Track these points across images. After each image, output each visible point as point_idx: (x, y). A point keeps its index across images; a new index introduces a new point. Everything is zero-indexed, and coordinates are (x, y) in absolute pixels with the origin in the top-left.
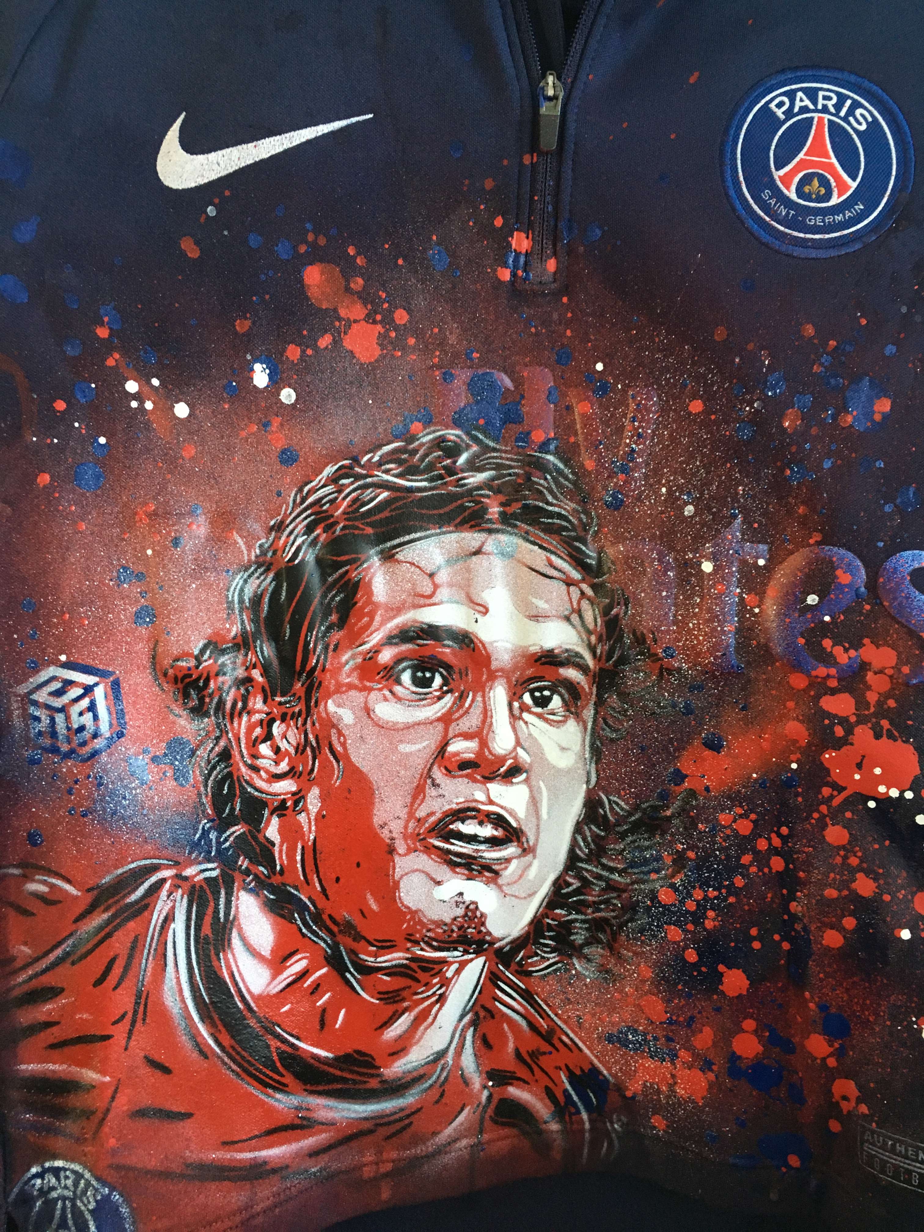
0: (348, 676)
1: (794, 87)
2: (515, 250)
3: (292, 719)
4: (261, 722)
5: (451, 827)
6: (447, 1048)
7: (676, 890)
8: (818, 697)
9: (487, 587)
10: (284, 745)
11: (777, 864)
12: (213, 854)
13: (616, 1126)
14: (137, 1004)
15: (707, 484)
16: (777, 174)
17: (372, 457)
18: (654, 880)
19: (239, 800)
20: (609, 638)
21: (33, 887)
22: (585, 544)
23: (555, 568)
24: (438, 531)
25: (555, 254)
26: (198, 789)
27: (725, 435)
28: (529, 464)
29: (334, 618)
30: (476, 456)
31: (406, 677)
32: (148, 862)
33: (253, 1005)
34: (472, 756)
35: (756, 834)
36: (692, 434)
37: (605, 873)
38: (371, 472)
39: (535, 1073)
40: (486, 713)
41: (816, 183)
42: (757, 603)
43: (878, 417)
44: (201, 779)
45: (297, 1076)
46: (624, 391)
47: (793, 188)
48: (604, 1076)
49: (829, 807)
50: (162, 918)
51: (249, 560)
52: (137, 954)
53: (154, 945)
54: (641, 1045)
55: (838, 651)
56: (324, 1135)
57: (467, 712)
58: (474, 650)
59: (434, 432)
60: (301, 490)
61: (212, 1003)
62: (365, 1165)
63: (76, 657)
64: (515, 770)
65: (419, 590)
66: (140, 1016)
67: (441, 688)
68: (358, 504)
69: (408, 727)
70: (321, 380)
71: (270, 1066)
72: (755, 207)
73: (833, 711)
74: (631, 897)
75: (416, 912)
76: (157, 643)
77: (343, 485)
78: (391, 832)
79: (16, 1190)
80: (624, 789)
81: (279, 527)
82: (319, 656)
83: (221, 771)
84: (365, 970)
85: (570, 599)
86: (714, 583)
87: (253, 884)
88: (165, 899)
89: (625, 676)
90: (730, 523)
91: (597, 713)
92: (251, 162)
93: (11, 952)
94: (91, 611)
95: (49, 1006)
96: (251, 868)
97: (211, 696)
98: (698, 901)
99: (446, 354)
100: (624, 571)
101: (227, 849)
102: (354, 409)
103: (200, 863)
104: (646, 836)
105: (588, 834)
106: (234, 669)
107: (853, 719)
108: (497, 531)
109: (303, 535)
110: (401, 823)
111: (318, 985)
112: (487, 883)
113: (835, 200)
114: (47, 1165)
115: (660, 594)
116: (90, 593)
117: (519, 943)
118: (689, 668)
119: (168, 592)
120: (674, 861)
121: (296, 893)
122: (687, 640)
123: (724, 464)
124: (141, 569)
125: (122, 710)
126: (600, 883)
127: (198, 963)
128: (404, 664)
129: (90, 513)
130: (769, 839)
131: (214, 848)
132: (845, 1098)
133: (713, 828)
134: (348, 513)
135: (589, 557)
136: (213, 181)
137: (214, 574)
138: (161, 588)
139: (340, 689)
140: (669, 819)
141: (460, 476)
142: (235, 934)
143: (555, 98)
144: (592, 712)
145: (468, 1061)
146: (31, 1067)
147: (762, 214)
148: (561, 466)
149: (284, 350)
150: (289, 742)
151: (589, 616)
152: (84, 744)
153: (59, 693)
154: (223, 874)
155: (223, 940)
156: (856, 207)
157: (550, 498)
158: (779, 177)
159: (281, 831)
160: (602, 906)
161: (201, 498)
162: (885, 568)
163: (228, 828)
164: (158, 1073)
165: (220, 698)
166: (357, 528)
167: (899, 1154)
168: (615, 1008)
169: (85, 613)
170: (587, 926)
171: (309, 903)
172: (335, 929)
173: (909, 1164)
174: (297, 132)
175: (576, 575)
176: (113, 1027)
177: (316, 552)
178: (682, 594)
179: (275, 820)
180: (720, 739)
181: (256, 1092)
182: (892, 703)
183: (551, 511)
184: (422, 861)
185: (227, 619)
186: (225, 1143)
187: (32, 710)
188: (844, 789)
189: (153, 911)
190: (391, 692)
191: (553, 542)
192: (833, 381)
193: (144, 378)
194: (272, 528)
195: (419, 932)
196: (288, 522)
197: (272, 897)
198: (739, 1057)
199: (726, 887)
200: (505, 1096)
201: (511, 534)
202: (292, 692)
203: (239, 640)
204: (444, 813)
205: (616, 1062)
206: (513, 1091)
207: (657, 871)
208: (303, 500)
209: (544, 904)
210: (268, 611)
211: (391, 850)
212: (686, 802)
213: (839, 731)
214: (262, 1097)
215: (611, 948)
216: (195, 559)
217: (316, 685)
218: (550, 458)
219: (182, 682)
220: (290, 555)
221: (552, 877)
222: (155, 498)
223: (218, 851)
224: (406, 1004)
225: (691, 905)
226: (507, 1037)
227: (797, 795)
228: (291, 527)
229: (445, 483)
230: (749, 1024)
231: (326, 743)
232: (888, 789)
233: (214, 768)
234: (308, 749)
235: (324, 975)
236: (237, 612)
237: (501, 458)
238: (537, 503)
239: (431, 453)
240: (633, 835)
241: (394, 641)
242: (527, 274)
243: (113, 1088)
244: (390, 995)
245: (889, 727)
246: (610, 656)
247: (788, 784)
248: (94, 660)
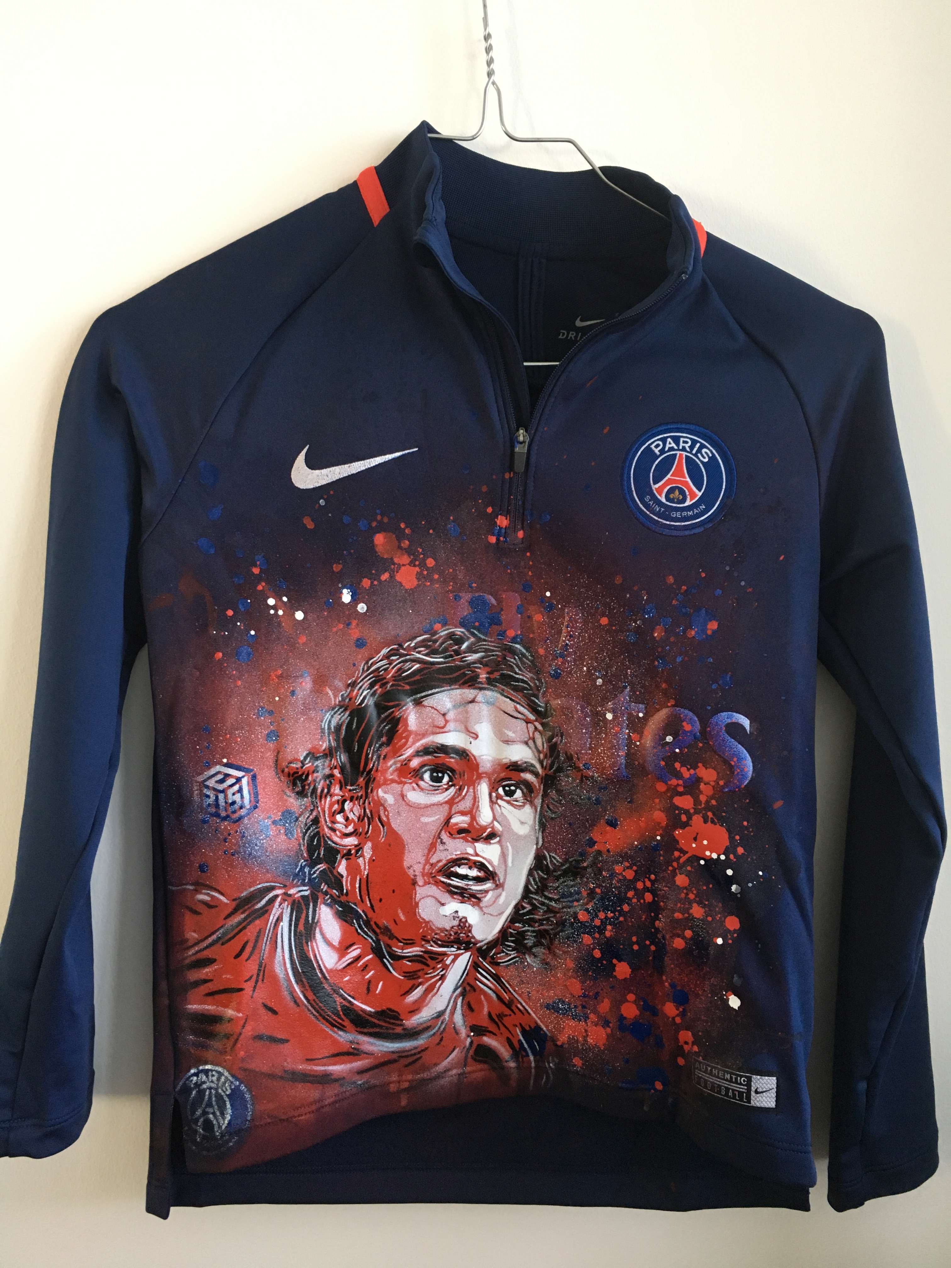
0: (392, 774)
1: (665, 435)
2: (499, 526)
3: (356, 800)
4: (338, 801)
5: (452, 869)
6: (446, 1009)
7: (589, 912)
8: (671, 798)
9: (478, 723)
10: (351, 816)
11: (648, 897)
12: (306, 881)
13: (551, 1065)
14: (259, 970)
15: (609, 667)
16: (655, 487)
17: (411, 644)
18: (575, 906)
19: (323, 849)
20: (551, 756)
21: (201, 897)
22: (538, 699)
23: (519, 713)
24: (449, 688)
25: (523, 528)
26: (299, 840)
27: (621, 639)
28: (505, 650)
29: (384, 739)
30: (472, 644)
31: (427, 776)
32: (268, 884)
33: (327, 975)
34: (466, 825)
35: (636, 880)
36: (601, 637)
37: (546, 901)
38: (409, 653)
39: (501, 1028)
40: (475, 799)
41: (677, 492)
42: (638, 739)
43: (709, 632)
44: (301, 835)
45: (352, 1021)
46: (562, 609)
47: (664, 495)
48: (544, 1031)
49: (678, 863)
50: (275, 918)
51: (335, 704)
52: (260, 941)
53: (270, 935)
54: (567, 1011)
55: (684, 770)
56: (367, 1061)
57: (463, 798)
58: (468, 760)
59: (448, 629)
60: (367, 663)
61: (303, 972)
62: (391, 1083)
63: (232, 761)
64: (492, 835)
65: (436, 723)
66: (261, 977)
67: (448, 783)
68: (401, 671)
69: (427, 807)
70: (382, 599)
71: (336, 1013)
72: (641, 506)
73: (681, 806)
74: (562, 917)
75: (428, 922)
76: (278, 753)
77: (392, 660)
78: (414, 871)
79: (181, 1083)
80: (559, 849)
81: (353, 685)
82: (374, 762)
83: (313, 830)
84: (396, 958)
85: (528, 731)
86: (613, 726)
87: (329, 901)
88: (278, 907)
89: (560, 779)
90: (623, 691)
91: (543, 801)
92: (347, 475)
93: (186, 937)
94: (242, 733)
95: (207, 970)
96: (328, 890)
97: (309, 785)
98: (601, 920)
99: (457, 584)
100: (561, 716)
101: (315, 878)
102: (401, 616)
103: (298, 886)
104: (571, 878)
105: (537, 876)
106: (323, 769)
107: (692, 811)
108: (484, 689)
109: (368, 689)
110: (421, 866)
111: (367, 966)
112: (473, 906)
113: (688, 503)
114: (201, 1068)
115: (582, 731)
116: (241, 722)
117: (492, 944)
118: (599, 776)
119: (287, 723)
120: (588, 894)
121: (355, 907)
122: (597, 759)
123: (619, 656)
124: (271, 708)
125: (257, 792)
126: (543, 907)
127: (296, 947)
128: (426, 768)
129: (244, 675)
130: (644, 882)
131: (307, 878)
132: (686, 1043)
133: (611, 875)
134: (395, 677)
135: (540, 706)
136: (324, 485)
137: (314, 712)
138: (283, 720)
139: (386, 782)
140: (585, 868)
141: (463, 655)
142: (317, 931)
143: (524, 442)
144: (541, 800)
145: (458, 1018)
146: (195, 1006)
147: (645, 510)
148: (524, 651)
149: (361, 581)
150: (354, 814)
151: (539, 742)
152: (234, 812)
153: (222, 781)
154: (312, 893)
155: (310, 934)
156: (701, 507)
157: (517, 670)
158: (656, 489)
159: (347, 868)
160: (545, 922)
161: (308, 667)
162: (711, 722)
163: (316, 866)
164: (270, 1013)
165: (315, 786)
166: (400, 686)
167: (715, 1076)
168: (552, 987)
169: (239, 734)
170: (535, 934)
171: (362, 914)
172: (378, 931)
173: (720, 1082)
174: (374, 459)
175: (532, 717)
176: (245, 984)
177: (375, 699)
178: (595, 732)
179: (344, 862)
180: (616, 820)
181: (327, 1030)
182: (714, 802)
183: (517, 678)
184: (433, 890)
185: (320, 739)
186: (308, 1060)
187: (205, 791)
188: (687, 852)
189: (270, 915)
190: (417, 785)
191: (518, 696)
192: (684, 610)
193: (278, 598)
194: (349, 685)
195: (430, 935)
196: (359, 681)
197: (340, 909)
198: (625, 1018)
199: (618, 911)
200: (481, 1043)
201: (493, 691)
202: (358, 783)
203: (327, 752)
204: (447, 860)
205: (551, 1022)
206: (487, 1040)
207: (578, 901)
208: (369, 668)
209: (509, 920)
210: (345, 734)
211: (414, 883)
212: (596, 858)
213: (684, 818)
214: (331, 1032)
215: (549, 949)
216: (304, 703)
217: (372, 779)
218: (518, 646)
219: (292, 776)
220: (360, 701)
221: (513, 903)
222: (281, 667)
223: (309, 879)
224: (420, 980)
225: (597, 922)
226: (483, 1005)
227: (660, 855)
228: (360, 684)
229: (454, 660)
230: (631, 997)
231: (377, 815)
232: (711, 853)
233: (309, 828)
234: (366, 819)
235: (371, 959)
236: (326, 734)
237: (489, 645)
238: (509, 673)
239: (446, 642)
240: (564, 877)
241: (420, 754)
242: (506, 539)
243: (244, 1021)
244: (411, 974)
245: (712, 816)
246: (551, 768)
247: (655, 849)
248: (242, 762)
